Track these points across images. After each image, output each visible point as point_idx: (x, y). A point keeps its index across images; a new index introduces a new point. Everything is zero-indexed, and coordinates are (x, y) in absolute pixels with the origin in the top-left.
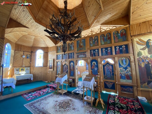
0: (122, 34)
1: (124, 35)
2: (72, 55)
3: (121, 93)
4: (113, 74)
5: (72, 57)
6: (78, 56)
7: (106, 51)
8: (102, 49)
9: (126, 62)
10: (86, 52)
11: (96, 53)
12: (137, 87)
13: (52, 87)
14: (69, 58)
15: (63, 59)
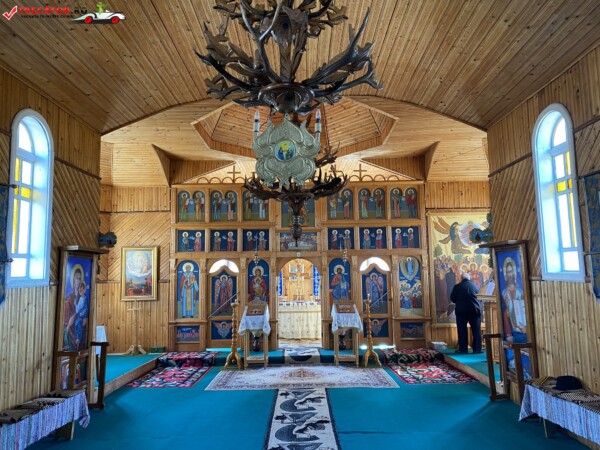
0: (409, 197)
1: (412, 203)
3: (402, 341)
6: (285, 245)
7: (371, 237)
9: (412, 267)
10: (316, 234)
11: (347, 239)
12: (431, 320)
13: (188, 361)
14: (245, 249)
15: (212, 249)
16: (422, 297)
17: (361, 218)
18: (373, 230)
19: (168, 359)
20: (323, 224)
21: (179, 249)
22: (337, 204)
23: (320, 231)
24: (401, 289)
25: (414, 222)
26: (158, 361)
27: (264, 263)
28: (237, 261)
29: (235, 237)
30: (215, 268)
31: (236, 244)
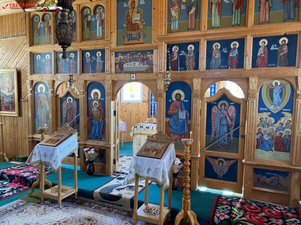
2: (96, 57)
3: (253, 190)
4: (236, 134)
5: (99, 67)
6: (120, 66)
7: (222, 53)
8: (210, 44)
9: (281, 95)
10: (152, 52)
11: (190, 58)
13: (16, 178)
14: (85, 70)
15: (57, 71)
16: (291, 137)
17: (210, 27)
18: (226, 43)
19: (2, 173)
20: (161, 39)
22: (180, 12)
23: (157, 48)
24: (259, 124)
25: (292, 28)
29: (76, 59)
31: (77, 66)
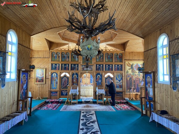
0: (120, 56)
1: (121, 58)
2: (75, 66)
5: (76, 69)
6: (83, 69)
7: (108, 67)
9: (120, 76)
11: (101, 68)
12: (125, 92)
13: (54, 102)
14: (72, 69)
15: (62, 69)
16: (122, 85)
17: (106, 62)
18: (109, 65)
19: (48, 101)
20: (94, 63)
21: (52, 69)
22: (99, 57)
23: (94, 65)
24: (116, 83)
25: (121, 63)
26: (45, 102)
27: (77, 74)
28: (69, 73)
29: (69, 66)
30: (62, 75)
31: (69, 68)
